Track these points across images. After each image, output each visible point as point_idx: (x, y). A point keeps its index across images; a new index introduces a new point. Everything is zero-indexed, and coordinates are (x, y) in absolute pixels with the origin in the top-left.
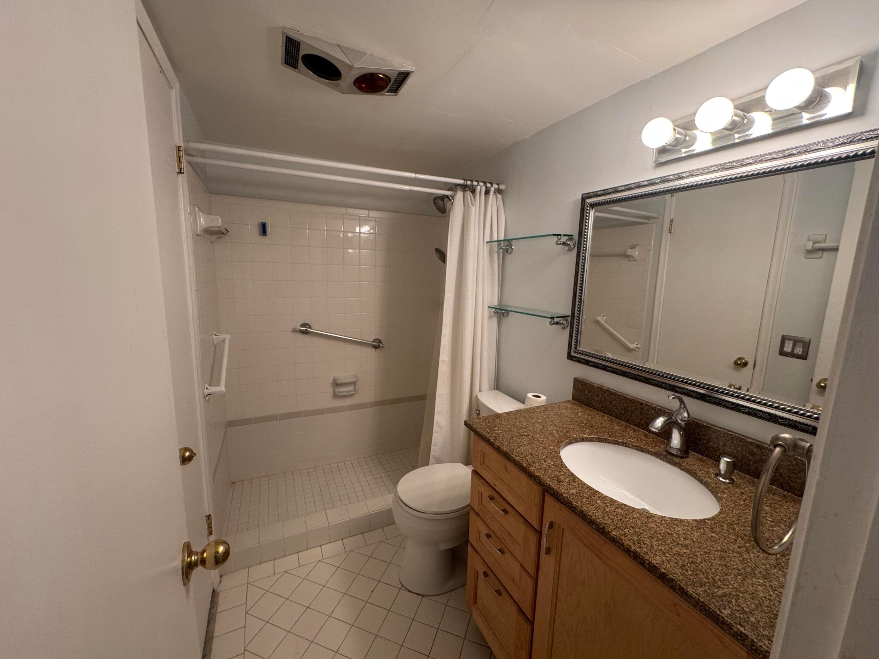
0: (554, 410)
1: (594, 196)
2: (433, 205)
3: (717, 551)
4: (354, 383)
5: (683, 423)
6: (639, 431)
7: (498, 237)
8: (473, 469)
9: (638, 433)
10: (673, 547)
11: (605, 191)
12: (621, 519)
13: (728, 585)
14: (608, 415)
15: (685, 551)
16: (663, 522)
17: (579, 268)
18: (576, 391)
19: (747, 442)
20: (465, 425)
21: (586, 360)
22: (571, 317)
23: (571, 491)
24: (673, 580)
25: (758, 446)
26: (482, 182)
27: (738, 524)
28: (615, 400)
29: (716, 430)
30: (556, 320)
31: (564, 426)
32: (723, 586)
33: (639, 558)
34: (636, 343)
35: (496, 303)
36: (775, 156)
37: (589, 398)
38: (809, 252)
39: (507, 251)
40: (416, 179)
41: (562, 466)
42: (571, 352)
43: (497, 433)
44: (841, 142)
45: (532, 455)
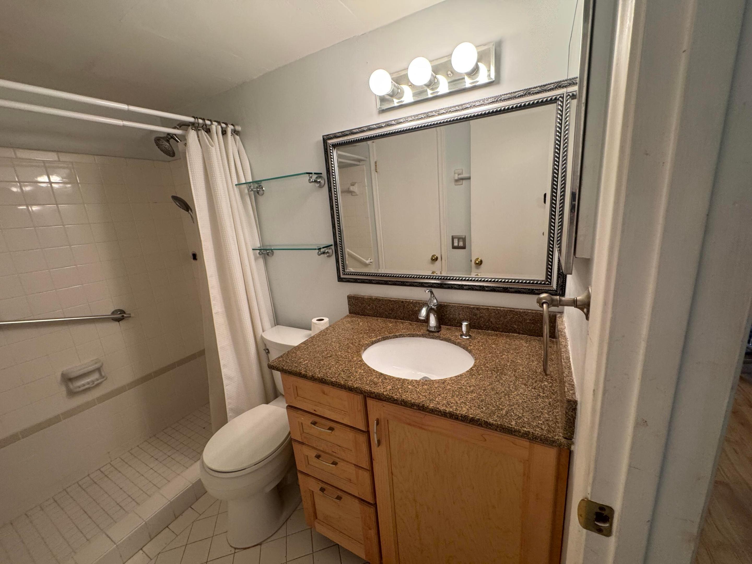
0: (341, 327)
1: (334, 137)
2: (157, 147)
3: (488, 386)
4: (99, 370)
5: (435, 307)
6: (406, 323)
7: (245, 179)
8: (287, 405)
9: (405, 325)
10: (467, 396)
11: (343, 133)
12: (430, 393)
13: (504, 405)
14: (380, 317)
15: (474, 395)
16: (453, 381)
17: (333, 202)
18: (351, 306)
19: (471, 308)
20: (269, 368)
21: (354, 279)
22: (335, 246)
23: (388, 388)
24: (479, 419)
25: (477, 309)
26: (215, 121)
27: (487, 363)
28: (383, 304)
29: (453, 306)
30: (322, 250)
31: (355, 337)
32: (503, 408)
33: (454, 415)
34: (370, 259)
35: (258, 245)
36: (457, 108)
37: (363, 309)
38: (456, 181)
39: (258, 193)
40: (129, 112)
41: (371, 371)
42: (340, 275)
43: (304, 364)
44: (492, 101)
45: (344, 371)
